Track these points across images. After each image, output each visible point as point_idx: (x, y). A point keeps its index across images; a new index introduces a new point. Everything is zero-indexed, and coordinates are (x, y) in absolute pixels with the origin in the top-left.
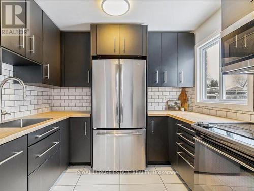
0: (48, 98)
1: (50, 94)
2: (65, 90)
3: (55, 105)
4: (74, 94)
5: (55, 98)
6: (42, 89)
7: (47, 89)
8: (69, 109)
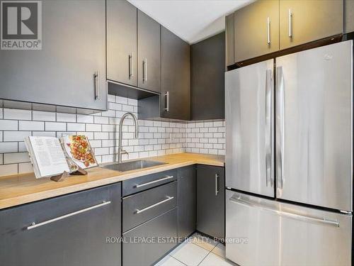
0: (180, 136)
1: (182, 131)
2: (200, 124)
3: (190, 145)
4: (211, 130)
5: (190, 135)
6: (173, 125)
7: (179, 125)
8: (205, 151)
